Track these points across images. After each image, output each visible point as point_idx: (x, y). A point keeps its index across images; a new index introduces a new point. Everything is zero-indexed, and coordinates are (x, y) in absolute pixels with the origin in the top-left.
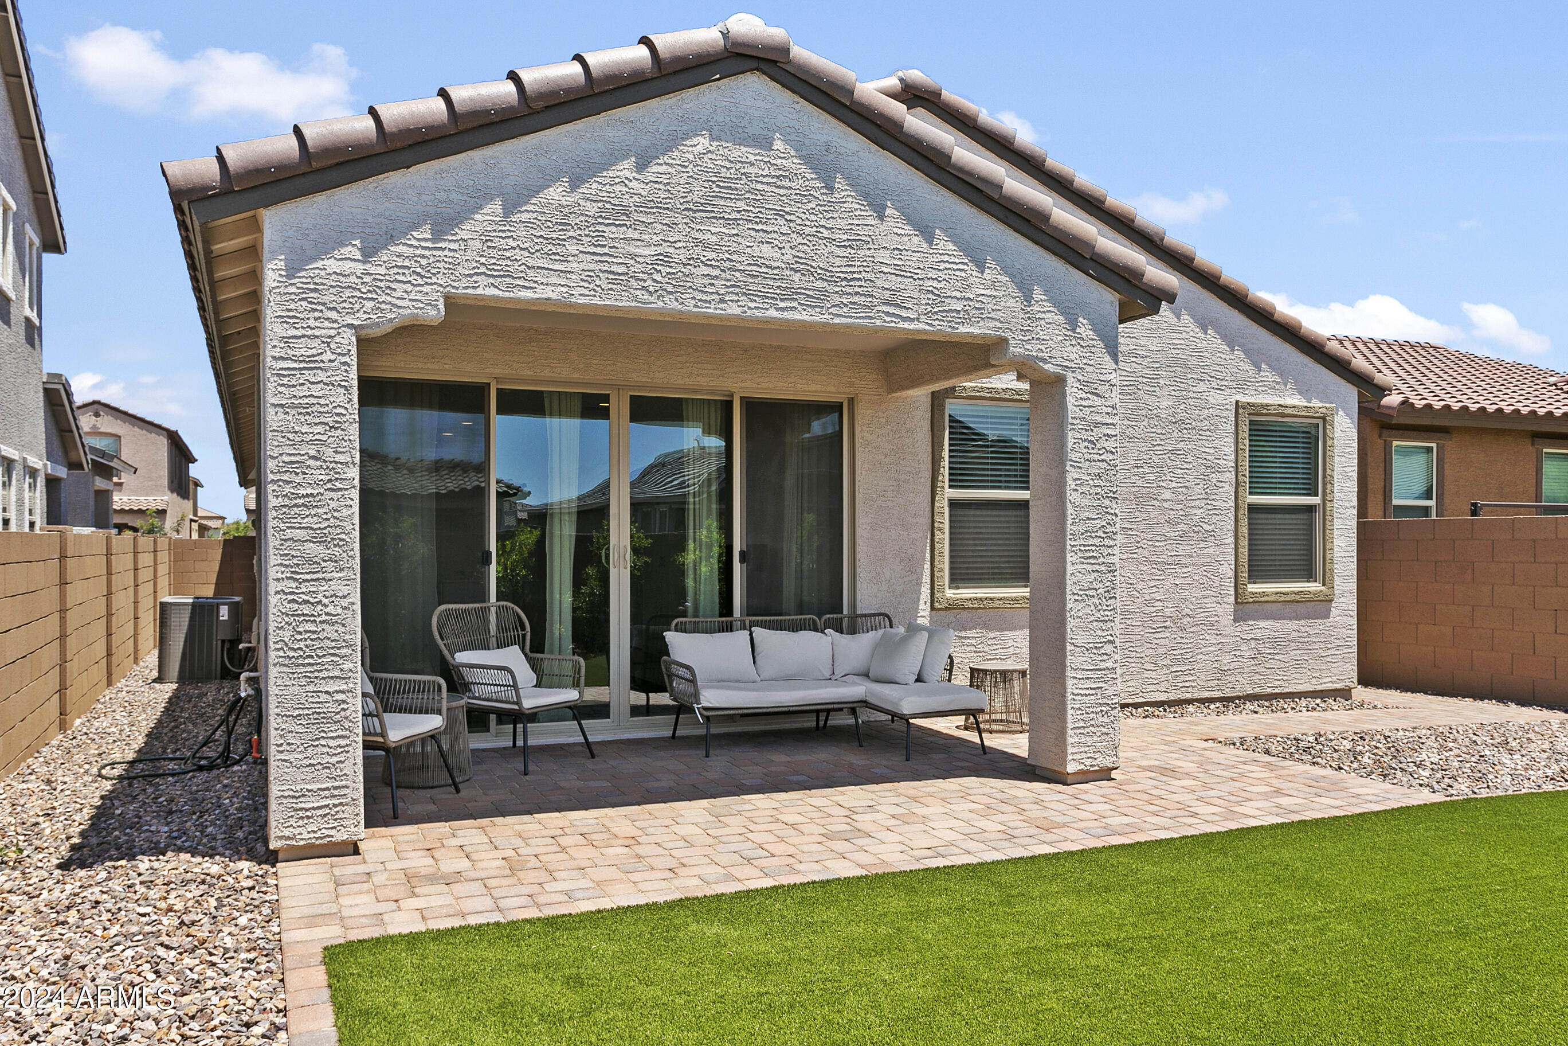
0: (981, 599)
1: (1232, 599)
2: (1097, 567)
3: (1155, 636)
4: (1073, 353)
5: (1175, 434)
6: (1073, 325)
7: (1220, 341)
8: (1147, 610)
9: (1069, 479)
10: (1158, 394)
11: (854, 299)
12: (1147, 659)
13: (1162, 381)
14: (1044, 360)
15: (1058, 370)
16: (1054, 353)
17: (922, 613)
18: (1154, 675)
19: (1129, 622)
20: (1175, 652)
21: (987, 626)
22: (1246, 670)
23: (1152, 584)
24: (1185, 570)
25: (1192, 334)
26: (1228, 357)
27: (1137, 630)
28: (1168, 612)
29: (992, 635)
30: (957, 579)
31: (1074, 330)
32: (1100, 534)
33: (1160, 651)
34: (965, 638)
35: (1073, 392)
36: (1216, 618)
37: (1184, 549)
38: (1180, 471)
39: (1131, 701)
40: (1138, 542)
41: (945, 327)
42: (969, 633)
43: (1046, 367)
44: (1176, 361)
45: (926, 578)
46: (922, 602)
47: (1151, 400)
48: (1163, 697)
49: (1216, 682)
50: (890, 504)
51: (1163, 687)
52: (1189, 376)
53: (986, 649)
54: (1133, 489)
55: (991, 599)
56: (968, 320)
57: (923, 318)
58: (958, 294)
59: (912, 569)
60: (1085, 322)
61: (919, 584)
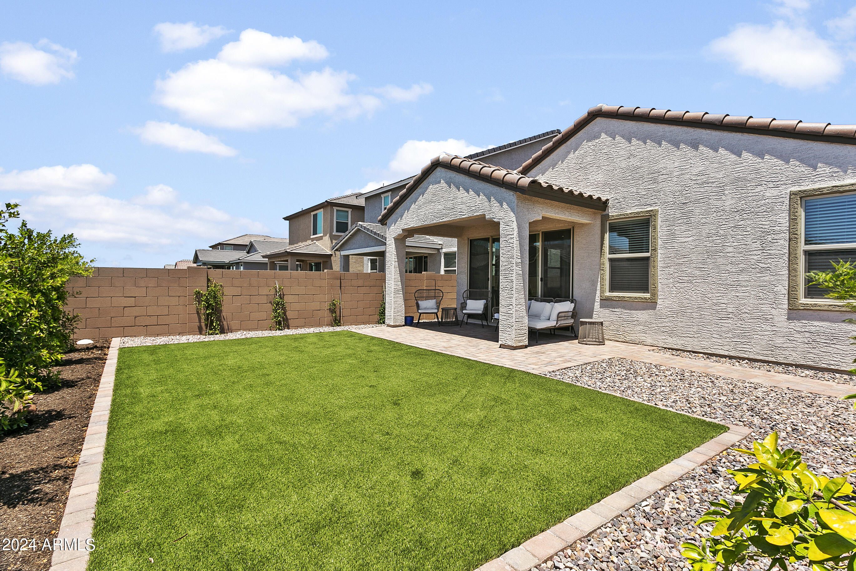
0: (619, 297)
1: (786, 306)
2: (508, 281)
3: (720, 321)
4: (502, 214)
5: (737, 217)
6: (502, 205)
7: (776, 160)
8: (715, 308)
9: (501, 253)
10: (724, 199)
11: (454, 213)
12: (714, 332)
13: (726, 192)
14: (494, 218)
15: (498, 220)
16: (497, 216)
17: (597, 301)
18: (719, 341)
19: (702, 313)
20: (735, 331)
21: (624, 308)
22: (799, 349)
23: (719, 295)
24: (743, 289)
25: (751, 162)
26: (782, 168)
27: (707, 317)
28: (730, 310)
29: (626, 312)
30: (612, 289)
31: (502, 207)
32: (509, 270)
33: (724, 329)
34: (614, 311)
35: (502, 226)
36: (771, 316)
37: (743, 277)
38: (740, 237)
39: (702, 351)
40: (709, 274)
41: (470, 215)
42: (616, 310)
43: (495, 220)
44: (738, 179)
45: (599, 288)
46: (597, 297)
47: (719, 203)
48: (726, 353)
49: (770, 352)
50: (586, 262)
51: (726, 348)
52: (748, 185)
53: (624, 317)
54: (705, 248)
55: (624, 297)
56: (477, 211)
57: (467, 214)
58: (474, 205)
59: (594, 284)
60: (505, 203)
61: (596, 290)
